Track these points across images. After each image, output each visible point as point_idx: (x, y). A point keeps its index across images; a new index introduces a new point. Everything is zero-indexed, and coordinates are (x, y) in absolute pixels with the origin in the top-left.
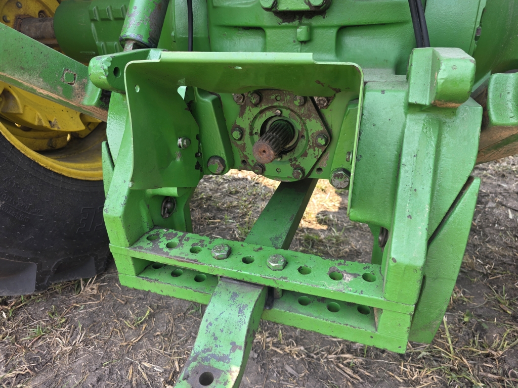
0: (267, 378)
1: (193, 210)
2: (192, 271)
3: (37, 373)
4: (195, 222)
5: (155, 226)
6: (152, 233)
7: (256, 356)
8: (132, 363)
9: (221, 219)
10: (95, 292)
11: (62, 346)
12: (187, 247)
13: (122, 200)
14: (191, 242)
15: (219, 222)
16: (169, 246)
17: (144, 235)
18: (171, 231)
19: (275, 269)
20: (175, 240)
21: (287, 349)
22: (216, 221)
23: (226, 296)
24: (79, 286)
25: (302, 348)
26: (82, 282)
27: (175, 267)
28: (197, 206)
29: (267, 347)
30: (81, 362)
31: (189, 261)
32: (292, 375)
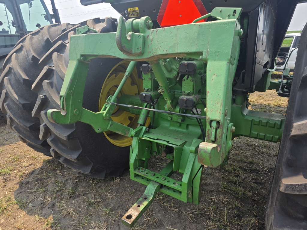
0: (165, 216)
1: (152, 158)
2: (146, 178)
3: (103, 202)
4: (152, 163)
5: (140, 166)
6: (139, 168)
7: (163, 209)
8: (128, 204)
9: (162, 163)
10: (118, 182)
11: (109, 196)
12: (146, 172)
13: (134, 160)
14: (147, 171)
15: (161, 165)
16: (142, 171)
17: (137, 168)
18: (143, 168)
19: (163, 180)
20: (143, 170)
21: (173, 209)
22: (159, 164)
23: (152, 184)
24: (114, 179)
25: (178, 210)
26: (115, 178)
27: (143, 176)
28: (154, 157)
29: (167, 208)
30: (114, 201)
31: (145, 175)
32: (173, 216)
